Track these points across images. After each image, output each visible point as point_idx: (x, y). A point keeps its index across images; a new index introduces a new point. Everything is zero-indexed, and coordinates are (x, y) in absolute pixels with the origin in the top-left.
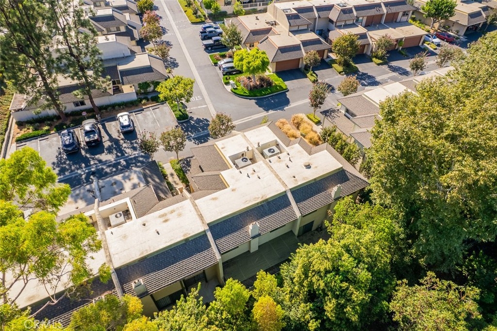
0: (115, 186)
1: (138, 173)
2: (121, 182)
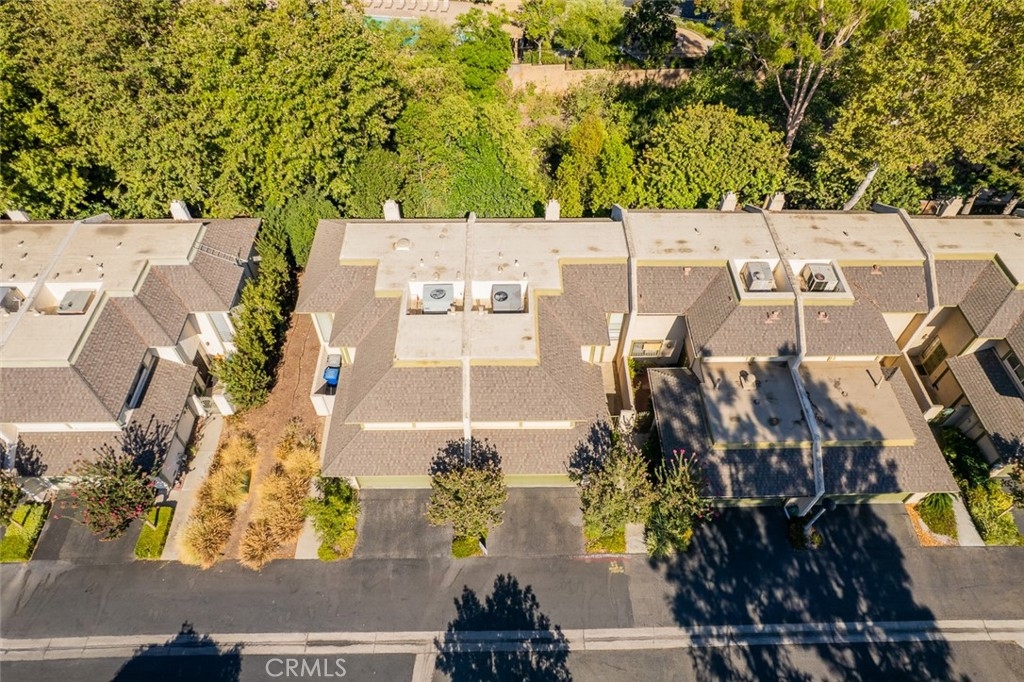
0: (773, 415)
1: (719, 429)
2: (759, 419)
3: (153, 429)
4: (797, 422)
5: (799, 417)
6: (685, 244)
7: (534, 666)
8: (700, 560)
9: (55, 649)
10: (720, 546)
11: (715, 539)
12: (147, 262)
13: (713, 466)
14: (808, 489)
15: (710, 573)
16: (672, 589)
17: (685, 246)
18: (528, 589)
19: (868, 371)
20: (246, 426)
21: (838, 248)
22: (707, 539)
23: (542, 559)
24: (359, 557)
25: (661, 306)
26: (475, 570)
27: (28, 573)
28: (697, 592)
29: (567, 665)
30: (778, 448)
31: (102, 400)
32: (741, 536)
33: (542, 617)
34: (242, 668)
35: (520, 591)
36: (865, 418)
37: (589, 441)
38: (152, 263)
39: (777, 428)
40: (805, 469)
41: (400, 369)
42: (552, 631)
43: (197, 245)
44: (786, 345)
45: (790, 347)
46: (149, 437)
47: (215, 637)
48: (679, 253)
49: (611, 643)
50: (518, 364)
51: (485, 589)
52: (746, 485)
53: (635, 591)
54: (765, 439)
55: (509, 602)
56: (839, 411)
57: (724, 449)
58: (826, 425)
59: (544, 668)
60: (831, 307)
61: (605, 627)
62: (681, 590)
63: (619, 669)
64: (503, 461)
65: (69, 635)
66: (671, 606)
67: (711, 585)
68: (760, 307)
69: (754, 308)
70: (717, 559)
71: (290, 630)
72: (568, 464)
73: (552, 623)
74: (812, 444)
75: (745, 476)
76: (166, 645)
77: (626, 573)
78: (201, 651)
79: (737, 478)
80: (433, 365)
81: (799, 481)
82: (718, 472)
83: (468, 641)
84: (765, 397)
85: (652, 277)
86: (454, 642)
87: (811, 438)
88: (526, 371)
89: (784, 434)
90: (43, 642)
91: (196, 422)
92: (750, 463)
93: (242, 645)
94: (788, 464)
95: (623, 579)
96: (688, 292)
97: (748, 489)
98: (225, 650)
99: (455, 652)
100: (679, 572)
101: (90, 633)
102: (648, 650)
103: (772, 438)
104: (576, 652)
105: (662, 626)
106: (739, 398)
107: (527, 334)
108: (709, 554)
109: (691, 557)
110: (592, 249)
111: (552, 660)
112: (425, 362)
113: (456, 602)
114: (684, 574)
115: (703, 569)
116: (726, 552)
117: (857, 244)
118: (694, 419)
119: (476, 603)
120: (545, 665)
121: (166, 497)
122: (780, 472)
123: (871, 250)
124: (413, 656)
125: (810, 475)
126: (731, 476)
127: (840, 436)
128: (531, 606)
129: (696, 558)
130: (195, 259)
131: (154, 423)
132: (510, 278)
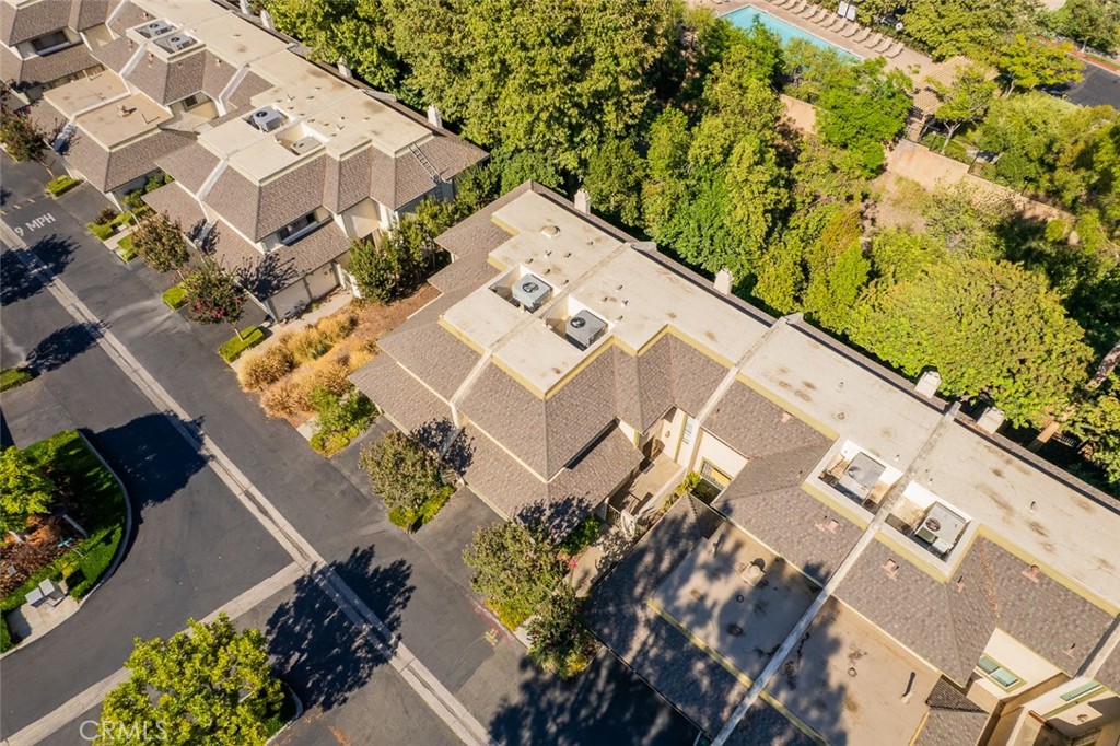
0: (741, 624)
1: (671, 592)
2: (722, 615)
3: (285, 268)
4: (760, 653)
5: (767, 648)
6: (810, 390)
7: (354, 647)
8: (567, 700)
9: (139, 376)
10: (599, 706)
11: (601, 696)
12: (370, 141)
13: (634, 621)
14: (711, 726)
15: (565, 718)
16: (516, 698)
17: (810, 392)
18: (412, 589)
19: (913, 675)
20: (361, 313)
21: (1001, 513)
22: (594, 689)
23: (446, 577)
24: (333, 462)
25: (731, 435)
26: (392, 540)
27: (169, 318)
28: (534, 721)
29: (375, 670)
30: (713, 657)
31: (259, 221)
32: (628, 716)
33: (399, 618)
34: (200, 472)
35: (405, 585)
36: (846, 715)
37: (551, 506)
38: (373, 144)
39: (730, 638)
40: (724, 704)
41: (441, 327)
42: (394, 636)
43: (414, 147)
44: (819, 567)
45: (823, 572)
46: (277, 272)
47: (207, 441)
48: (792, 394)
49: (423, 688)
50: (528, 388)
51: (384, 561)
52: (652, 666)
53: (486, 669)
54: (706, 637)
55: (388, 585)
56: (824, 683)
57: (659, 613)
58: (788, 680)
59: (358, 655)
60: (911, 565)
61: (434, 673)
62: (523, 706)
63: (407, 712)
64: (471, 467)
65: (150, 372)
66: (499, 709)
67: (553, 729)
68: (822, 505)
69: (815, 501)
70: (583, 713)
71: (245, 473)
72: (518, 513)
73: (400, 630)
74: (752, 686)
75: (657, 656)
76: (182, 421)
77: (495, 649)
78: (193, 442)
79: (648, 652)
80: (465, 341)
81: (708, 711)
82: (634, 629)
83: (334, 585)
84: (754, 602)
85: (744, 400)
86: (324, 576)
87: (755, 678)
88: (530, 397)
89: (733, 651)
90: (137, 365)
91: (335, 288)
92: (673, 648)
93: (213, 457)
94: (711, 683)
95: (488, 651)
96: (770, 440)
97: (650, 670)
98: (203, 452)
99: (317, 584)
100: (538, 691)
101: (158, 380)
102: (443, 722)
103: (713, 643)
104: (392, 667)
105: (475, 717)
106: (727, 582)
107: (561, 368)
108: (582, 702)
109: (563, 689)
110: (711, 336)
111: (369, 656)
112: (460, 334)
113: (356, 551)
114: (540, 697)
115: (561, 709)
116: (598, 716)
117: (1036, 528)
118: (665, 565)
119: (367, 565)
120: (361, 654)
121: (270, 326)
122: (696, 683)
123: (1049, 548)
124: (292, 560)
125: (725, 714)
126: (645, 643)
127: (792, 705)
128: (400, 603)
129: (566, 695)
130: (403, 157)
131: (290, 264)
132: (603, 314)
